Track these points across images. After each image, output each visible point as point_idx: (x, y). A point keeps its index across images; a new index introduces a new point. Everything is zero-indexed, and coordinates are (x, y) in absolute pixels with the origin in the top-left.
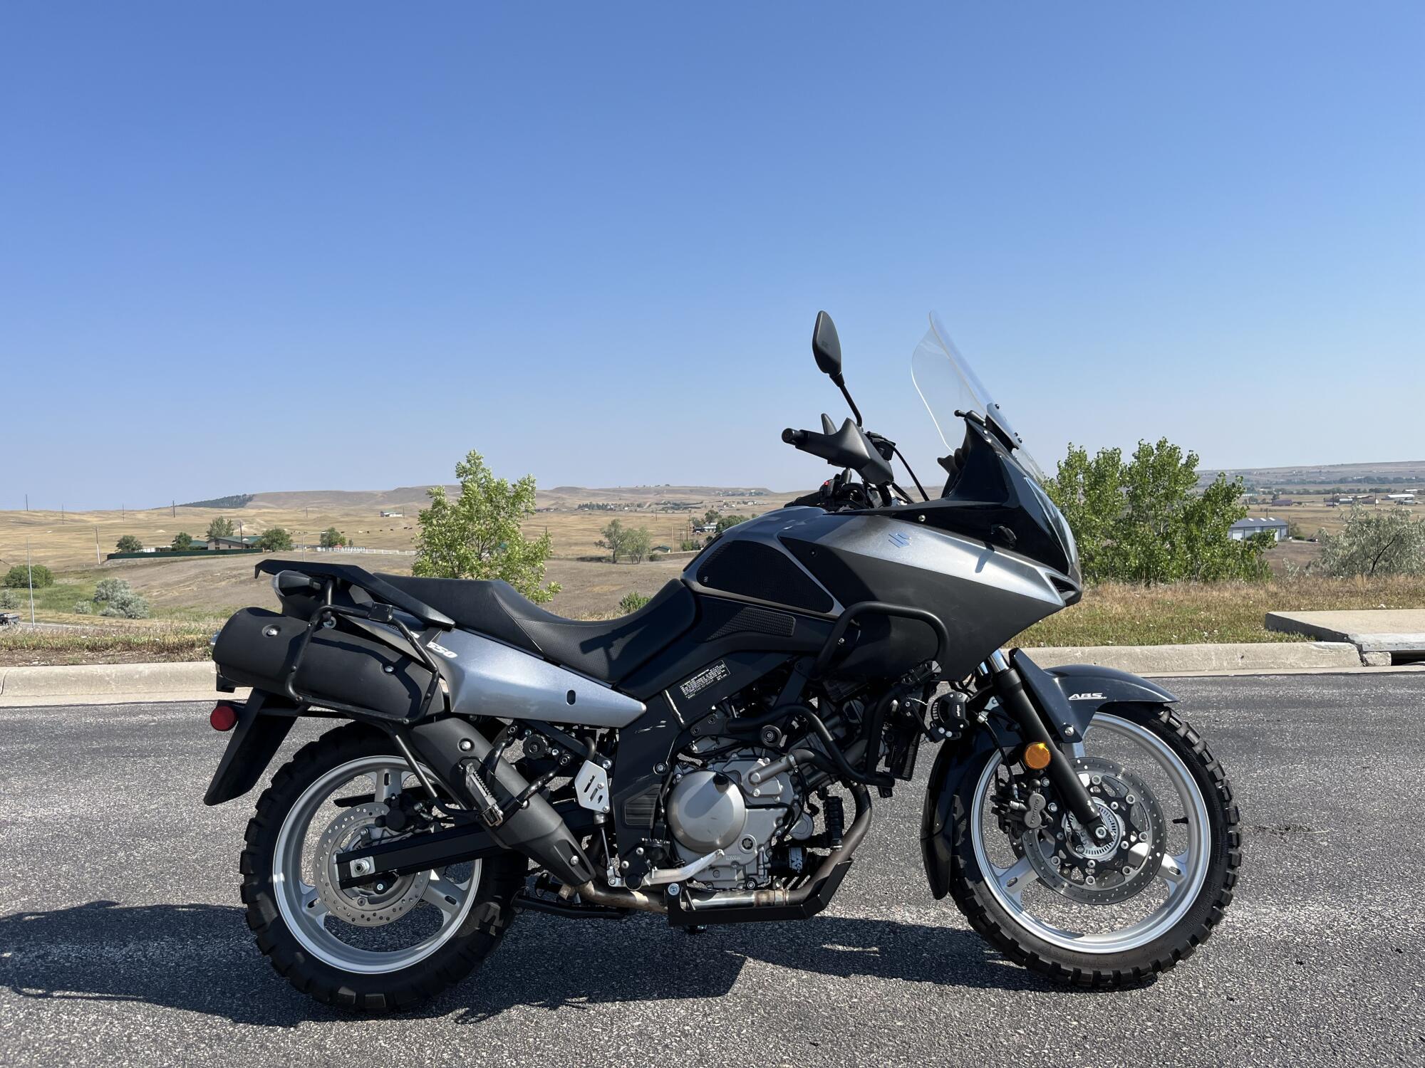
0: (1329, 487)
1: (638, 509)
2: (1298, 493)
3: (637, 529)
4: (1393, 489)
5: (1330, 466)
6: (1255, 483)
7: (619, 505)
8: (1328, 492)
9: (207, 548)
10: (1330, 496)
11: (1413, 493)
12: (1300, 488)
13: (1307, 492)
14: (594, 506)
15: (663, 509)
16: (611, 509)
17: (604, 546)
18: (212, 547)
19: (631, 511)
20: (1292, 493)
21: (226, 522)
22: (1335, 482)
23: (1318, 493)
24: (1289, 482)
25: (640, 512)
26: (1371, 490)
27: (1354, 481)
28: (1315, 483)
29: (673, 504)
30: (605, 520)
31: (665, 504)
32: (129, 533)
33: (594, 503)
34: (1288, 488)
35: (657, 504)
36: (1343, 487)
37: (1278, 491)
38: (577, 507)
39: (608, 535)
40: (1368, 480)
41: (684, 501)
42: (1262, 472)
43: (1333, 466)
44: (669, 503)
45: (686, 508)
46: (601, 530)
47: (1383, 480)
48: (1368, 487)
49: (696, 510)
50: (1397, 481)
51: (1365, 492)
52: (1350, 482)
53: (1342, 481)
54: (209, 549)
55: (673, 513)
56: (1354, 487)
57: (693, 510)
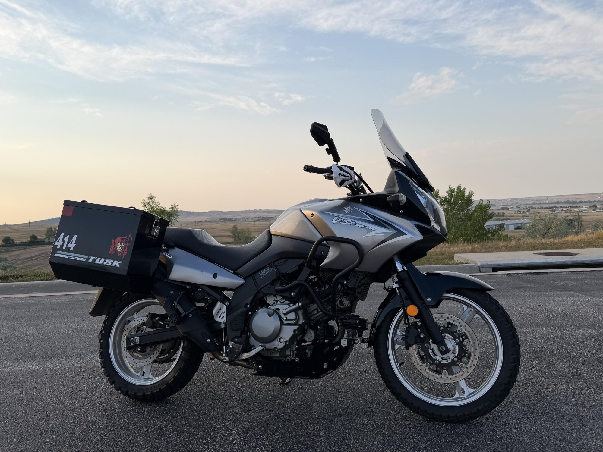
0: (551, 206)
1: (247, 220)
2: (538, 208)
3: (245, 229)
4: (578, 206)
5: (551, 196)
6: (520, 204)
7: (238, 219)
8: (551, 208)
9: (44, 242)
10: (552, 209)
11: (587, 207)
12: (539, 206)
13: (542, 208)
14: (226, 219)
15: (258, 220)
16: (234, 220)
17: (230, 237)
18: (47, 241)
19: (243, 221)
20: (536, 208)
21: (53, 229)
22: (554, 203)
23: (547, 208)
24: (534, 204)
25: (247, 221)
26: (569, 207)
27: (562, 203)
28: (545, 203)
29: (262, 217)
30: (231, 225)
31: (259, 217)
32: (8, 235)
33: (227, 217)
34: (534, 206)
35: (255, 218)
36: (558, 205)
37: (529, 207)
38: (218, 219)
39: (232, 232)
40: (568, 202)
41: (267, 216)
42: (523, 199)
43: (552, 196)
44: (261, 217)
45: (268, 220)
46: (229, 230)
47: (575, 202)
48: (568, 205)
49: (272, 220)
50: (581, 202)
51: (566, 207)
52: (560, 203)
53: (558, 203)
54: (46, 242)
55: (263, 221)
56: (562, 205)
57: (271, 220)
